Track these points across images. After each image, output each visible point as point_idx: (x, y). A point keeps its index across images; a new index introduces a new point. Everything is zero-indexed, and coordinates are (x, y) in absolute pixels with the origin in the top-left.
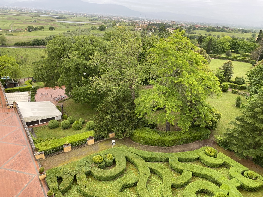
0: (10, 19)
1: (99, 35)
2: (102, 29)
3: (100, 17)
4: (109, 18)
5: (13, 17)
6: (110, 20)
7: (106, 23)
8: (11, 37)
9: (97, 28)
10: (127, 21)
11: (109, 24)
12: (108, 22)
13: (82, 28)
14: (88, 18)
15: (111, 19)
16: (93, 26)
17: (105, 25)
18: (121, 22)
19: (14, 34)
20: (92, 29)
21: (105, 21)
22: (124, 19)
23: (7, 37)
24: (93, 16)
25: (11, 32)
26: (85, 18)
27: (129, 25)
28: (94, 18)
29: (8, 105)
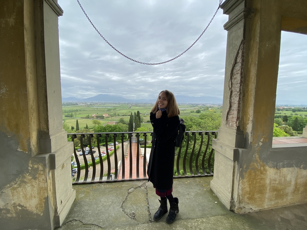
1: (195, 116)
2: (198, 112)
3: (197, 105)
4: (203, 105)
9: (195, 111)
10: (217, 106)
12: (203, 108)
13: (185, 112)
14: (189, 106)
15: (205, 105)
16: (192, 110)
17: (200, 109)
18: (212, 107)
20: (192, 112)
21: (200, 107)
22: (214, 105)
24: (192, 104)
26: (187, 106)
27: (218, 109)
28: (193, 106)
29: (141, 155)
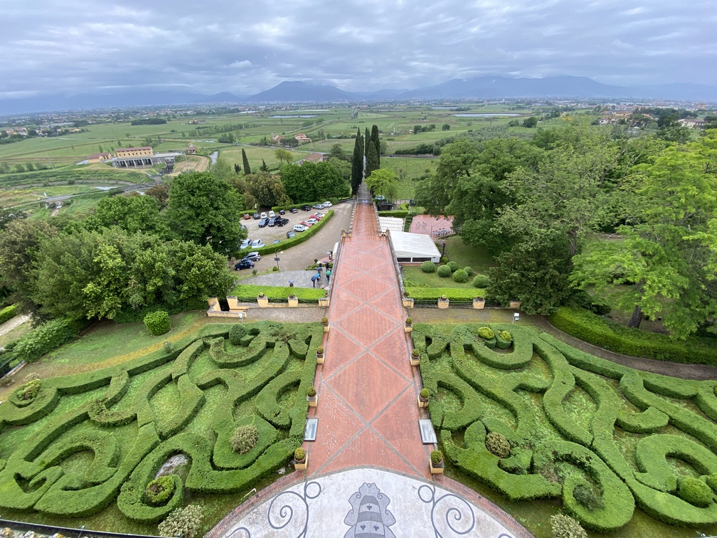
0: (395, 117)
1: (521, 136)
2: (530, 123)
3: (529, 103)
4: (547, 103)
5: (399, 113)
6: (549, 107)
7: (538, 114)
8: (393, 143)
9: (521, 122)
10: (584, 107)
11: (544, 115)
12: (544, 112)
13: (495, 124)
14: (507, 106)
15: (551, 104)
16: (514, 119)
17: (536, 117)
18: (571, 109)
19: (396, 138)
20: (512, 126)
21: (538, 110)
22: (578, 103)
23: (388, 143)
24: (517, 102)
25: (393, 136)
26: (503, 106)
27: (588, 113)
28: (518, 106)
29: (381, 232)
